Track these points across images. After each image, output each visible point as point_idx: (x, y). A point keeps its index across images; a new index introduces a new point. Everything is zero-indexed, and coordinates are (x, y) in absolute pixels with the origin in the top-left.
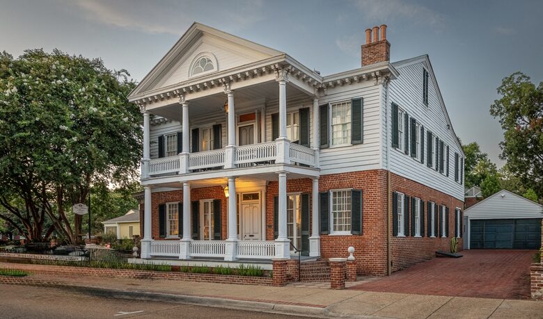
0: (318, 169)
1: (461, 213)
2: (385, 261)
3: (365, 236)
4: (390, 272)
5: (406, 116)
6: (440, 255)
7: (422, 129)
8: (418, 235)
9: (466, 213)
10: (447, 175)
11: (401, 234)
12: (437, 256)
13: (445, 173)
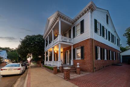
0: (73, 43)
1: (119, 54)
2: (92, 67)
3: (85, 60)
4: (94, 71)
5: (100, 25)
6: (114, 65)
7: (106, 30)
8: (106, 59)
9: (121, 54)
10: (115, 44)
11: (99, 59)
12: (112, 65)
13: (114, 43)
